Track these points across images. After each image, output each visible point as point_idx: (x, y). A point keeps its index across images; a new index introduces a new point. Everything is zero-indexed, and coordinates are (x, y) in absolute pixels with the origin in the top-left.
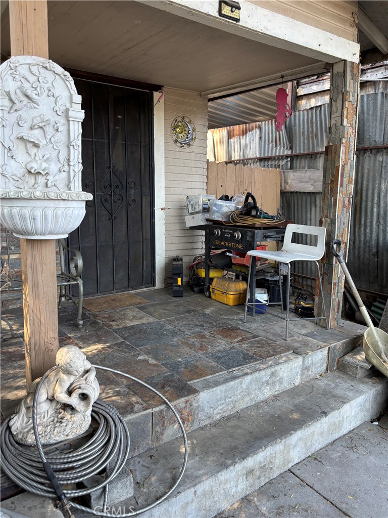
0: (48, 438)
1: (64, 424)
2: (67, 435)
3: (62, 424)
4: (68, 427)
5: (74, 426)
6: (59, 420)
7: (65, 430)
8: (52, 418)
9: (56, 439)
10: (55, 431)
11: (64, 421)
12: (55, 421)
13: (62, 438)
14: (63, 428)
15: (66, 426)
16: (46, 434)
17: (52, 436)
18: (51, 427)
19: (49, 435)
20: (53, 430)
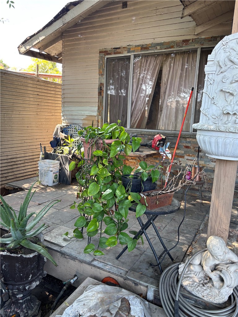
0: (192, 289)
1: (205, 288)
2: (203, 296)
3: (203, 287)
4: (206, 291)
5: (210, 293)
6: (204, 284)
7: (203, 292)
8: (200, 279)
9: (196, 293)
10: (198, 288)
11: (206, 286)
12: (201, 282)
13: (200, 296)
14: (203, 290)
15: (205, 290)
16: (192, 286)
17: (195, 290)
18: (197, 284)
19: (193, 288)
20: (197, 286)
